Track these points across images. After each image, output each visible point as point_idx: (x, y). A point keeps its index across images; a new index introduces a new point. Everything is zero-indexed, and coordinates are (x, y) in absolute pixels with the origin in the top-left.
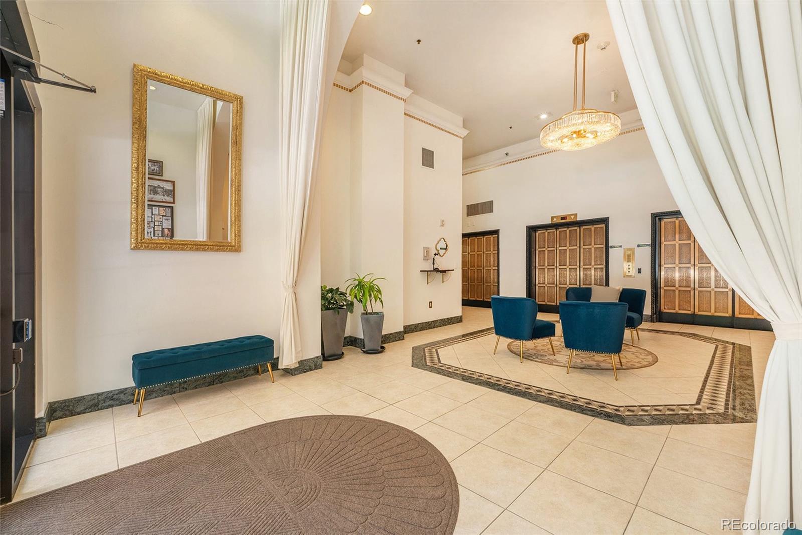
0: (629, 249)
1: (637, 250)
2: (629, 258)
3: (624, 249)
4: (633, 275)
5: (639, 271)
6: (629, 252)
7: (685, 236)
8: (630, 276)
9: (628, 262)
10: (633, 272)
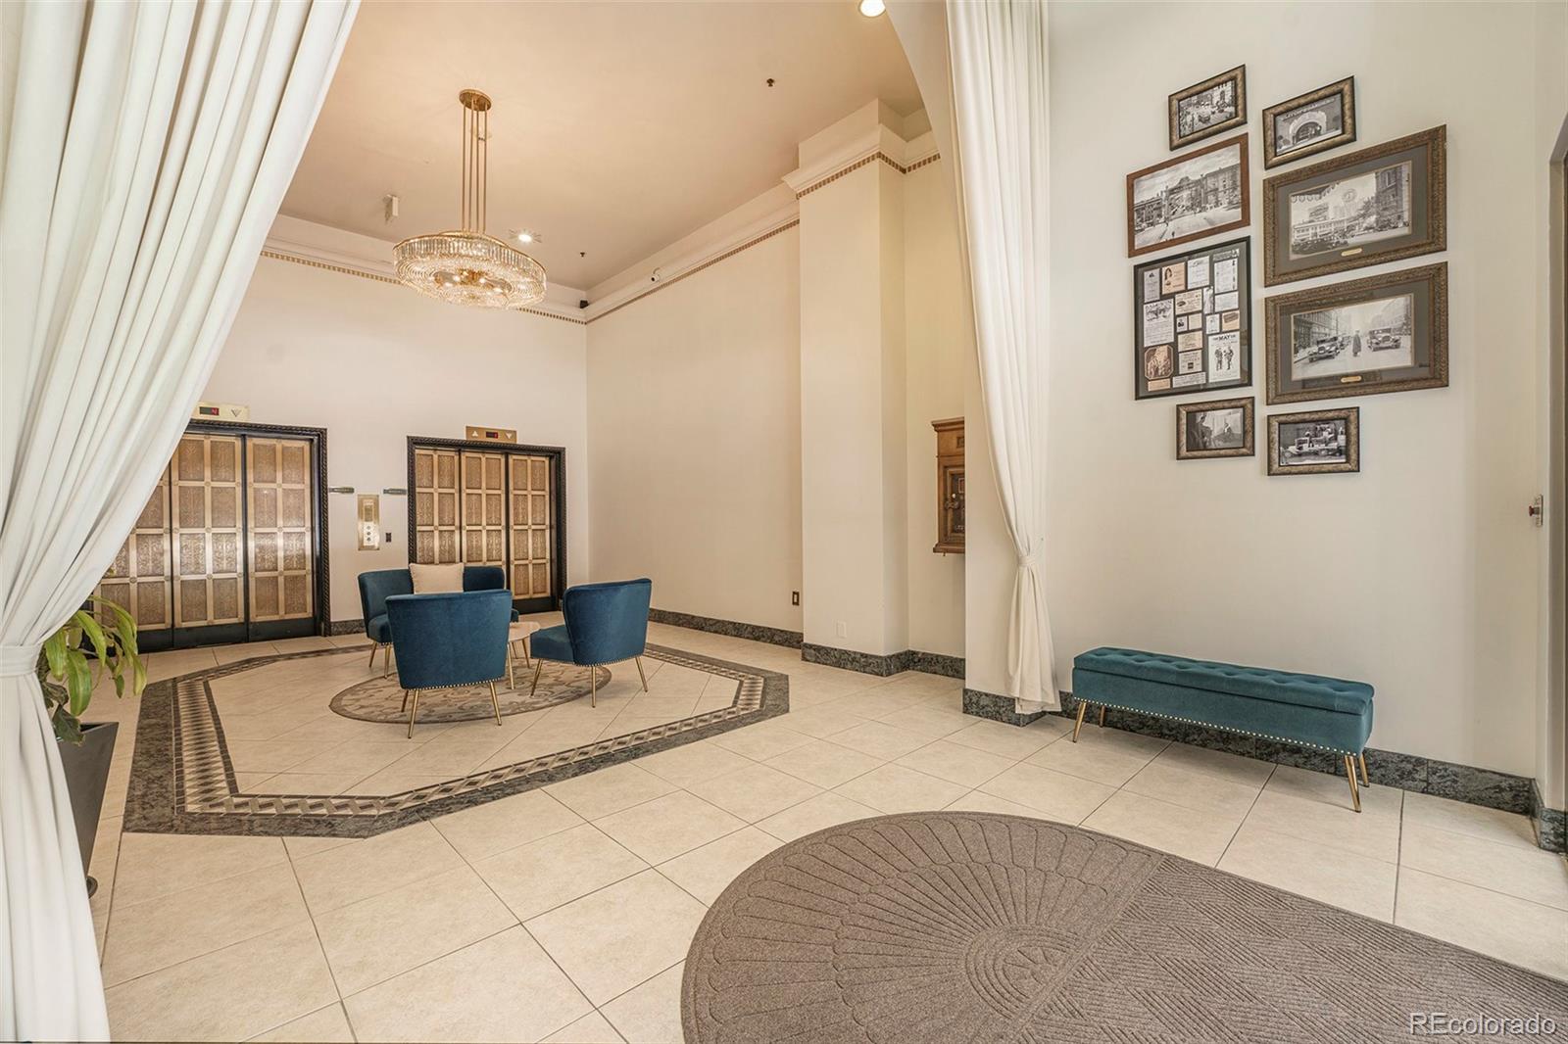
0: (369, 497)
1: (384, 499)
2: (368, 512)
3: (359, 495)
4: (377, 545)
5: (389, 538)
6: (369, 503)
7: (446, 482)
8: (371, 548)
9: (366, 520)
10: (376, 539)
